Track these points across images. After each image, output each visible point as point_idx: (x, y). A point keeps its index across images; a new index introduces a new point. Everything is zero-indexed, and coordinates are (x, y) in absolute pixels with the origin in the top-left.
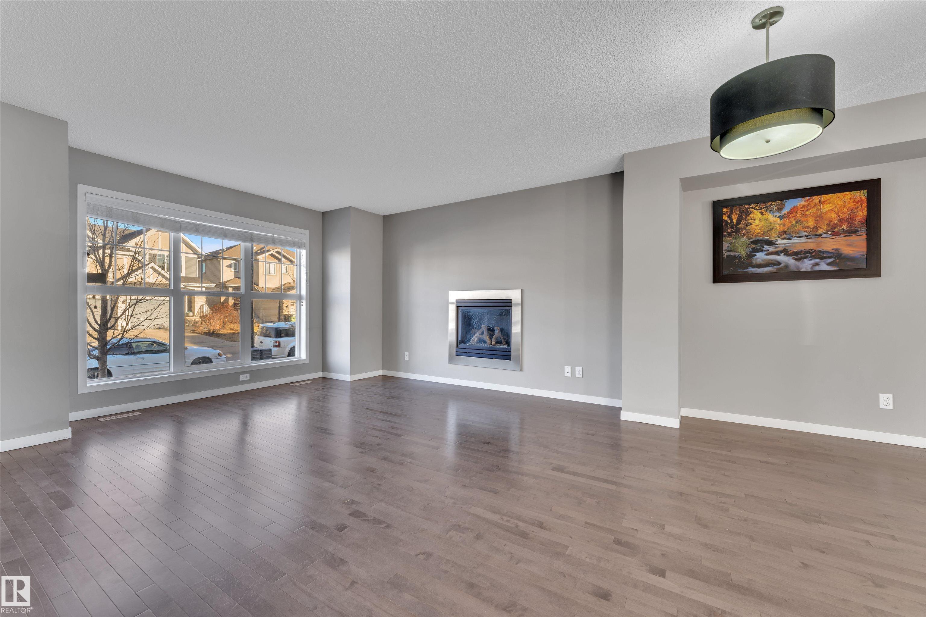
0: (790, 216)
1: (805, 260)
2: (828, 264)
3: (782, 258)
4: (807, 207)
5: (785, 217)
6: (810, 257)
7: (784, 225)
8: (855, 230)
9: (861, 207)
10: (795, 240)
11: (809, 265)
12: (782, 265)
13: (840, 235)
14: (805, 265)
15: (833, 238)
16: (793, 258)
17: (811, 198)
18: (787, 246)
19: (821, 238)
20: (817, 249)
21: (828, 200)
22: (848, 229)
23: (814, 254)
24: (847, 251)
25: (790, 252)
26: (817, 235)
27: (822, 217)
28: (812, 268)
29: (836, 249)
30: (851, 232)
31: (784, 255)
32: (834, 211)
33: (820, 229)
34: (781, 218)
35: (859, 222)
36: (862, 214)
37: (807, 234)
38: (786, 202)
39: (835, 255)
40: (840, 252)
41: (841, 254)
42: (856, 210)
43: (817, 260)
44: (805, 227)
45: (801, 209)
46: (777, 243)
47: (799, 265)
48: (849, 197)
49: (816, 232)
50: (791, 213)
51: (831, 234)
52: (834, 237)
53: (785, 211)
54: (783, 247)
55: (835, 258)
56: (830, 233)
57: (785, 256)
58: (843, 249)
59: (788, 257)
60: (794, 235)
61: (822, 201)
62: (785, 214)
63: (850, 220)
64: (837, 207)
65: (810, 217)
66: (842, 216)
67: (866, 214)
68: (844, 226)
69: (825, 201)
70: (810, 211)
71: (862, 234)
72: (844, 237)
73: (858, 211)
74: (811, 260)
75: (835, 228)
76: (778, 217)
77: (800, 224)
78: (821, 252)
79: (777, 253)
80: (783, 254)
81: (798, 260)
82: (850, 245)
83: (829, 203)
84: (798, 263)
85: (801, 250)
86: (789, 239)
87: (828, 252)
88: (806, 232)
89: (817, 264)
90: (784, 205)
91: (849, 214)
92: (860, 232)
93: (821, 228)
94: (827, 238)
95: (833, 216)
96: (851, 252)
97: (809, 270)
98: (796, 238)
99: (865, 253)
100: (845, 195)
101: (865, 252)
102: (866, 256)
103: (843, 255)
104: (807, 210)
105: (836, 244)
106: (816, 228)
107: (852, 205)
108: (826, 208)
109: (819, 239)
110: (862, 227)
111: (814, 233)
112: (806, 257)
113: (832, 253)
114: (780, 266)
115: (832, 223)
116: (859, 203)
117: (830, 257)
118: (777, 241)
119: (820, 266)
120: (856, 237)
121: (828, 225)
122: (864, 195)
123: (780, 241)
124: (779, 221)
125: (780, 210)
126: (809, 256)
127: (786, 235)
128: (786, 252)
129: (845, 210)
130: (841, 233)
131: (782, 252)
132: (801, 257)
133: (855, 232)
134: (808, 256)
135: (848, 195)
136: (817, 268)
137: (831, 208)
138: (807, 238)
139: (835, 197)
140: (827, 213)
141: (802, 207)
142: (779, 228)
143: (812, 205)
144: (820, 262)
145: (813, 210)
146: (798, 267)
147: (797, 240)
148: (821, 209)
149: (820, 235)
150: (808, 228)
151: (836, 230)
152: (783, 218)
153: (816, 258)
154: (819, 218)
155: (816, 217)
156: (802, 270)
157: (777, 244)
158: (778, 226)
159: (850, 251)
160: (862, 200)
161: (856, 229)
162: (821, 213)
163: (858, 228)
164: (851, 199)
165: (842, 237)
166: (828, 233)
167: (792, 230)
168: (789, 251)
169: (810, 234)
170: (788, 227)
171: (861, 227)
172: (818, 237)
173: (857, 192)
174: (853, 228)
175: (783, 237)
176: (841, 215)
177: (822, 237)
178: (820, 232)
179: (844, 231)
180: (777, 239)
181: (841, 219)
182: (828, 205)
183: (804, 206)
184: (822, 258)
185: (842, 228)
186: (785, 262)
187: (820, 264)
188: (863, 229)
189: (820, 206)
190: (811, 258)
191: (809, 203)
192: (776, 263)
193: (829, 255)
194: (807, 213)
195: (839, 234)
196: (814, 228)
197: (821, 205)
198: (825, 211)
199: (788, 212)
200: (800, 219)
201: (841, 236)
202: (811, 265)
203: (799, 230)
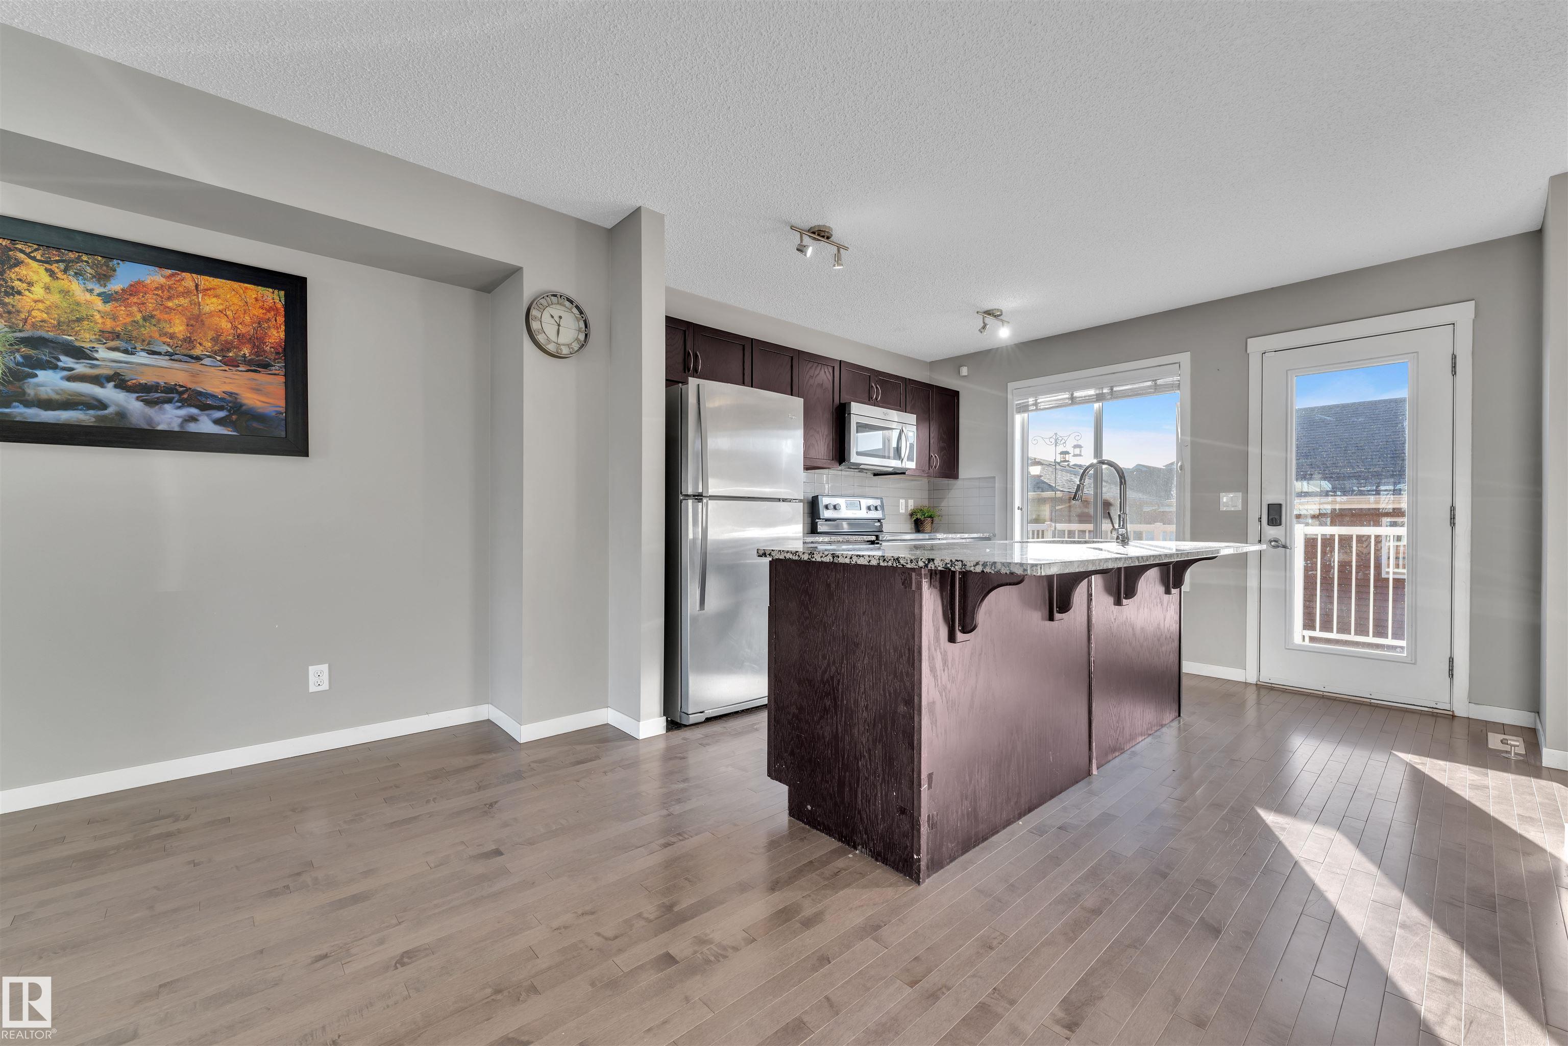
0: (128, 299)
1: (167, 407)
2: (217, 422)
3: (108, 393)
4: (168, 291)
5: (116, 300)
6: (177, 402)
7: (115, 318)
8: (264, 363)
9: (276, 321)
10: (141, 358)
11: (176, 419)
12: (111, 410)
13: (239, 366)
14: (166, 416)
15: (226, 371)
16: (138, 399)
17: (178, 274)
18: (120, 368)
19: (202, 364)
20: (193, 386)
21: (214, 289)
22: (253, 357)
23: (185, 396)
24: (251, 400)
25: (129, 383)
26: (191, 357)
27: (202, 321)
28: (181, 425)
29: (231, 393)
30: (259, 365)
31: (116, 387)
32: (226, 315)
33: (198, 345)
34: (107, 298)
35: (272, 349)
36: (277, 334)
37: (170, 350)
38: (119, 264)
39: (230, 405)
40: (239, 400)
41: (241, 405)
42: (266, 325)
43: (194, 411)
44: (165, 334)
45: (156, 292)
46: (96, 355)
47: (151, 415)
48: (254, 296)
49: (190, 350)
50: (131, 295)
51: (220, 361)
52: (226, 368)
53: (115, 286)
54: (111, 368)
55: (229, 411)
56: (219, 358)
57: (118, 390)
58: (243, 395)
59: (127, 394)
60: (139, 346)
61: (201, 287)
62: (116, 293)
63: (256, 341)
64: (232, 308)
65: (176, 314)
66: (242, 329)
67: (284, 337)
68: (246, 351)
69: (207, 290)
70: (176, 302)
71: (277, 372)
72: (246, 371)
73: (269, 327)
74: (179, 408)
75: (229, 350)
76: (99, 295)
77: (155, 325)
78: (200, 393)
79: (96, 380)
80: (112, 384)
81: (149, 403)
82: (257, 390)
83: (217, 296)
84: (151, 412)
85: (158, 383)
86: (126, 352)
87: (216, 397)
88: (168, 345)
89: (193, 419)
90: (115, 270)
91: (254, 329)
92: (273, 368)
93: (200, 344)
94: (213, 368)
95: (225, 325)
96: (259, 404)
97: (177, 429)
98: (143, 354)
99: (283, 410)
100: (246, 288)
101: (282, 407)
102: (284, 414)
103: (244, 408)
104: (169, 298)
105: (230, 383)
106: (189, 341)
107: (259, 312)
108: (210, 305)
109: (196, 366)
110: (277, 359)
111: (186, 352)
112: (169, 401)
113: (222, 399)
114: (106, 412)
115: (222, 338)
116: (272, 313)
117: (220, 408)
118: (97, 351)
119: (198, 422)
120: (268, 375)
121: (215, 340)
122: (280, 301)
123: (103, 353)
124: (99, 303)
125: (103, 277)
126: (176, 399)
127: (118, 342)
128: (120, 382)
129: (247, 319)
130: (240, 362)
131: (109, 379)
132: (158, 398)
133: (266, 366)
134: (173, 398)
135: (253, 292)
136: (192, 427)
137: (220, 307)
138: (171, 360)
139: (227, 287)
140: (211, 315)
141: (157, 288)
142: (100, 321)
143: (181, 289)
144: (198, 415)
145: (184, 301)
146: (150, 421)
147: (147, 359)
148: (199, 303)
149: (198, 358)
150: (172, 336)
151: (231, 354)
152: (112, 300)
153: (190, 406)
154: (196, 320)
155: (190, 319)
156: (160, 428)
157: (97, 359)
158: (97, 316)
159: (257, 402)
160: (277, 309)
161: (267, 361)
162: (200, 312)
163: (270, 359)
164: (256, 300)
165: (241, 371)
166: (216, 359)
167: (135, 334)
168: (128, 381)
169: (178, 352)
170: (125, 324)
171: (275, 359)
172: (193, 361)
173: (268, 291)
174: (261, 358)
175: (112, 344)
176: (240, 326)
177: (203, 362)
178: (198, 351)
179: (245, 361)
180: (95, 345)
181: (240, 334)
182: (214, 300)
183: (162, 286)
184: (204, 408)
185: (242, 353)
186: (117, 405)
187: (200, 418)
188: (278, 363)
189: (198, 297)
190: (180, 404)
191: (172, 282)
192: (96, 403)
193: (218, 403)
194: (170, 304)
195: (236, 364)
196: (184, 340)
197: (200, 295)
198: (207, 309)
199: (122, 290)
200: (154, 313)
201: (240, 369)
202: (180, 420)
203: (151, 337)
